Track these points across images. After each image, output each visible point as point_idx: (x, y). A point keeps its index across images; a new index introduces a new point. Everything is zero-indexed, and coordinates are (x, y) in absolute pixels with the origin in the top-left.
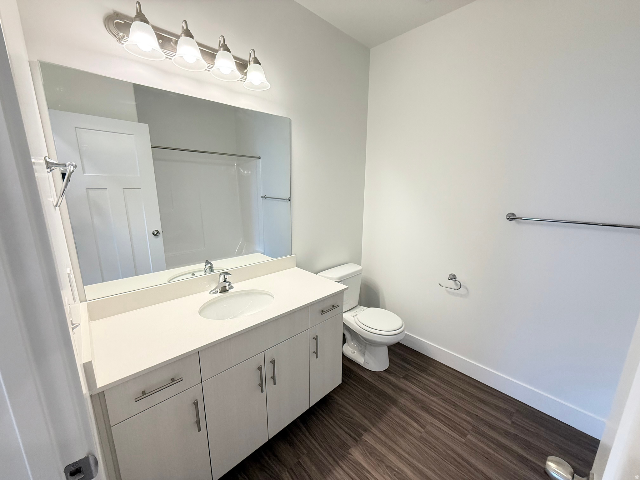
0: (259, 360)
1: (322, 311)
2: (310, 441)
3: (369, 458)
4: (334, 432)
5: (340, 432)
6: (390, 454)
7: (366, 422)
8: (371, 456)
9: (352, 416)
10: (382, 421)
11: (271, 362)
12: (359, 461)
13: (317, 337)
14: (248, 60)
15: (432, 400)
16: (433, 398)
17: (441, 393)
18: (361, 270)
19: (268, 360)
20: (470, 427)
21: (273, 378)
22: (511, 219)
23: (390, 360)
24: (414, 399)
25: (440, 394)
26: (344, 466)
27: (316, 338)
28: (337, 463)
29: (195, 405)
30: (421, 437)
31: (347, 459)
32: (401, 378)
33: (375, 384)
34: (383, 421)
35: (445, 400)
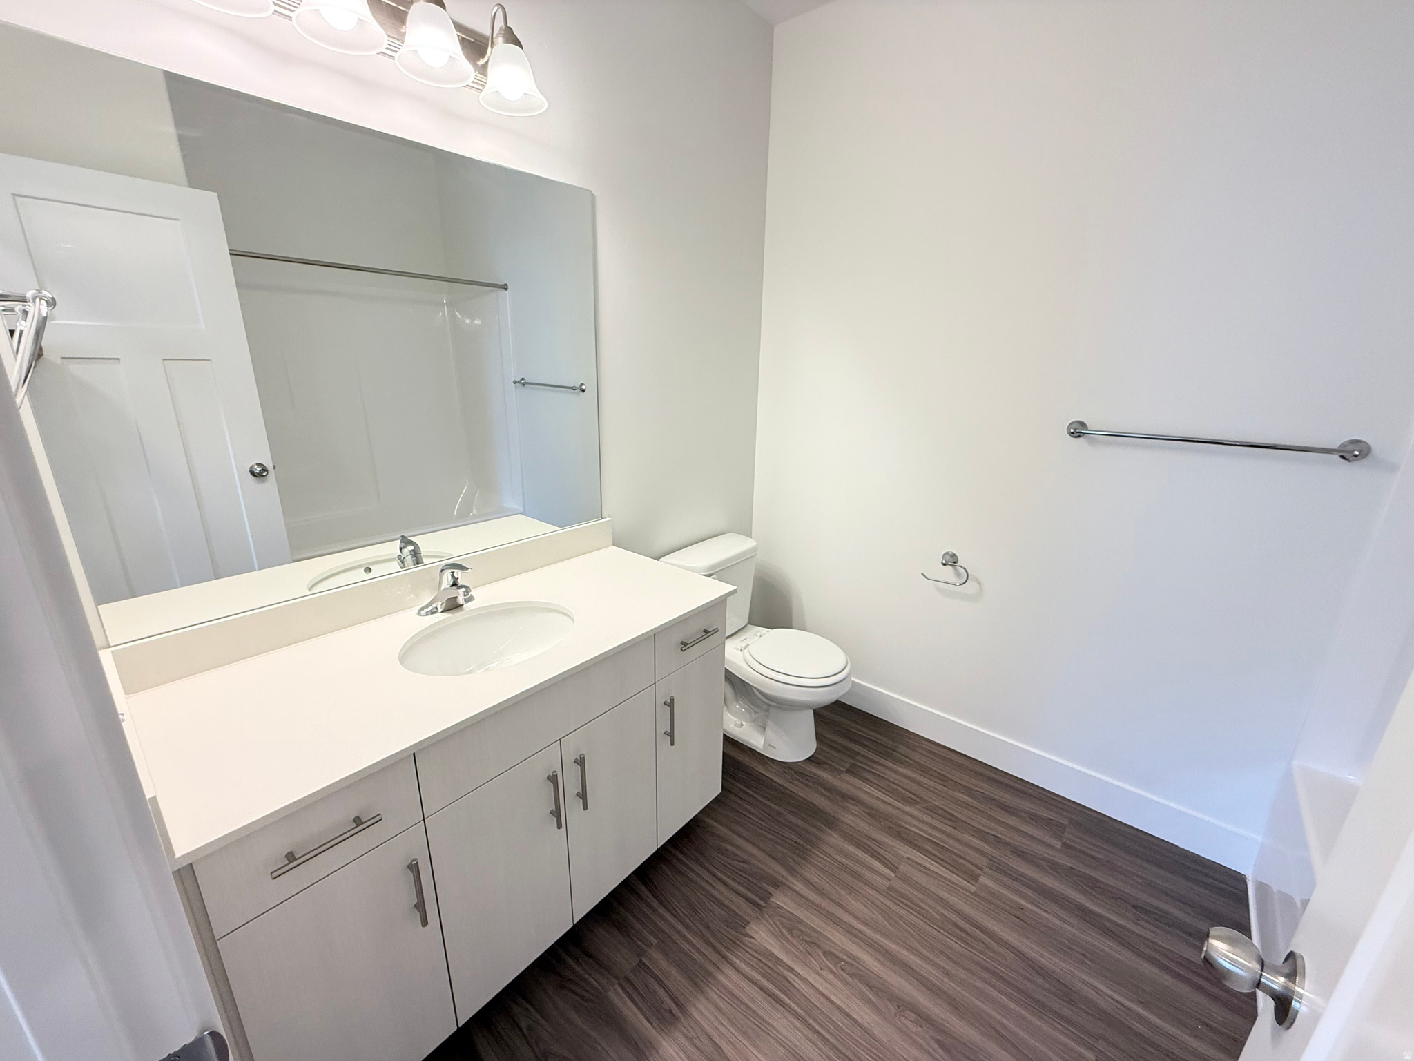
0: (550, 761)
1: (683, 643)
2: (663, 918)
3: (787, 940)
4: (711, 895)
5: (722, 893)
6: (830, 929)
7: (776, 869)
8: (792, 936)
9: (746, 857)
10: (809, 863)
11: (575, 762)
12: (768, 947)
13: (672, 700)
14: (487, 33)
15: (907, 813)
16: (907, 809)
17: (924, 796)
18: (754, 549)
19: (569, 757)
20: (983, 862)
21: (583, 796)
22: (1078, 434)
23: (819, 737)
24: (873, 814)
25: (921, 798)
26: (738, 961)
27: (670, 704)
28: (724, 957)
29: (411, 870)
30: (890, 888)
31: (744, 947)
32: (841, 771)
33: (792, 790)
34: (811, 863)
35: (933, 810)
